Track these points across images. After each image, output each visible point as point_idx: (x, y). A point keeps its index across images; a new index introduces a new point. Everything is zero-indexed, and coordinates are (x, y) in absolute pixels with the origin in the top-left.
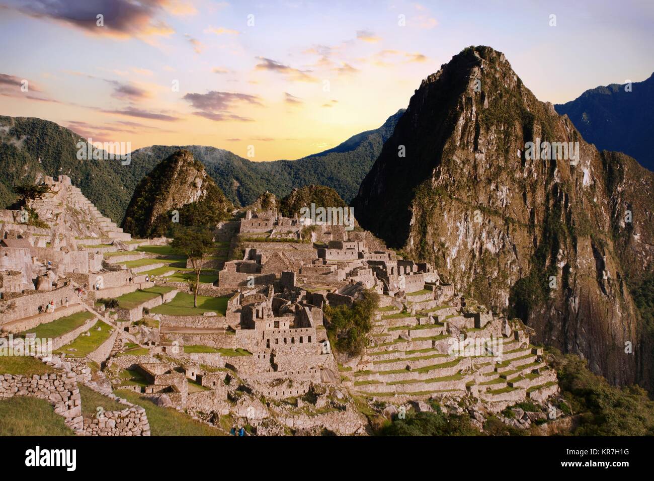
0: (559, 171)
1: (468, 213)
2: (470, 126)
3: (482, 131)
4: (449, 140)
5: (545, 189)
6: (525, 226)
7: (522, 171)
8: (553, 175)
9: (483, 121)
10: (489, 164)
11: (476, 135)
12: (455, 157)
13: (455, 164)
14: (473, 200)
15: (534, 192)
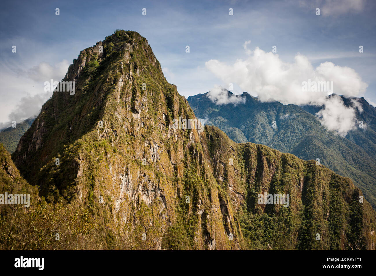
0: (193, 134)
1: (129, 166)
2: (128, 88)
3: (138, 94)
4: (110, 97)
5: (184, 149)
6: (171, 179)
7: (167, 131)
8: (189, 137)
9: (138, 85)
10: (143, 123)
11: (133, 96)
12: (116, 113)
13: (117, 119)
14: (132, 155)
15: (176, 150)
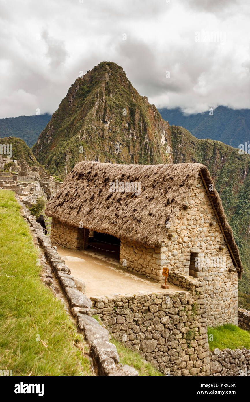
0: (148, 135)
1: (98, 156)
2: (102, 108)
3: (108, 111)
4: (89, 115)
5: (140, 145)
7: (128, 134)
8: (145, 138)
9: (109, 105)
10: (111, 130)
11: (104, 113)
12: (92, 125)
13: (92, 129)
14: (101, 149)
15: (134, 146)
